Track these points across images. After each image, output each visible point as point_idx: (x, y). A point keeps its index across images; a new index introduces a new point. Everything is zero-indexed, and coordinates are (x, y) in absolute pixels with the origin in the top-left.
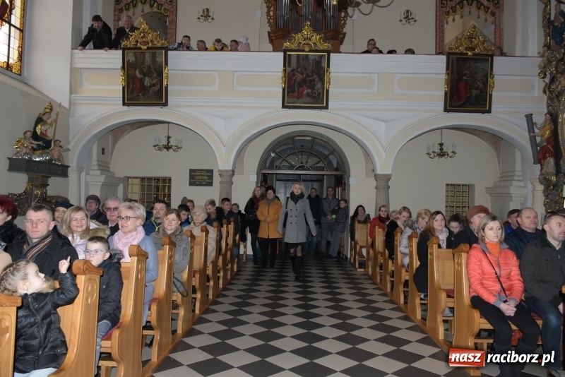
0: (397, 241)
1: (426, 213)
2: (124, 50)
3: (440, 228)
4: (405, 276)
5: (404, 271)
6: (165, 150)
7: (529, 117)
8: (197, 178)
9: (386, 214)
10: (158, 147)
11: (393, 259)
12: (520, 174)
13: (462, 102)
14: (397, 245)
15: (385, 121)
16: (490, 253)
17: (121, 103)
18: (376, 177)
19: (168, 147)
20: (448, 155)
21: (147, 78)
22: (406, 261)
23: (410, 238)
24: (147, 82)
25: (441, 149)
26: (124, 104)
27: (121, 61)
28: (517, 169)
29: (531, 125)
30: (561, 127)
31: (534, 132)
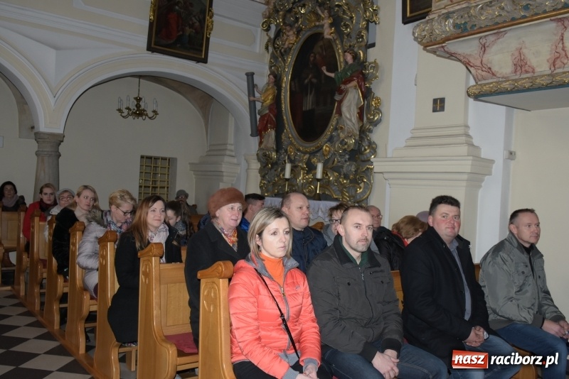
0: (74, 245)
1: (122, 197)
3: (156, 224)
4: (89, 305)
5: (86, 297)
7: (250, 76)
9: (52, 198)
11: (65, 275)
12: (232, 148)
13: (172, 42)
14: (74, 252)
15: (56, 48)
16: (270, 277)
18: (39, 137)
20: (147, 115)
22: (93, 279)
23: (102, 241)
25: (138, 106)
28: (229, 142)
29: (252, 87)
30: (285, 93)
31: (254, 96)
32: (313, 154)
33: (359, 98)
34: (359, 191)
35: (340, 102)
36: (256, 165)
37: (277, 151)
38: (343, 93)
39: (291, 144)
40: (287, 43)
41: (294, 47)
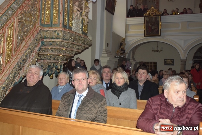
2: (145, 17)
6: (156, 52)
8: (167, 62)
10: (154, 51)
17: (144, 36)
19: (157, 51)
21: (153, 26)
24: (153, 28)
26: (145, 36)
27: (144, 21)
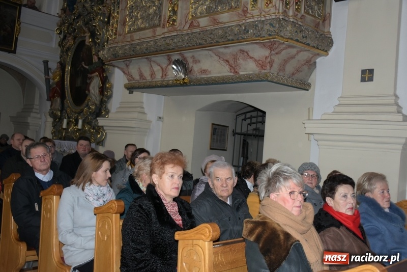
7: (46, 63)
12: (38, 107)
28: (35, 104)
29: (47, 69)
30: (67, 75)
31: (49, 76)
32: (79, 113)
33: (99, 83)
34: (99, 136)
35: (90, 84)
36: (50, 120)
37: (61, 111)
38: (91, 79)
39: (69, 107)
40: (68, 44)
41: (73, 47)
